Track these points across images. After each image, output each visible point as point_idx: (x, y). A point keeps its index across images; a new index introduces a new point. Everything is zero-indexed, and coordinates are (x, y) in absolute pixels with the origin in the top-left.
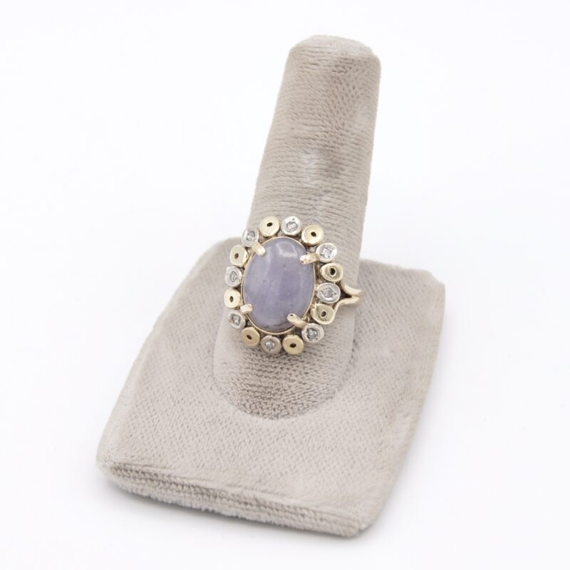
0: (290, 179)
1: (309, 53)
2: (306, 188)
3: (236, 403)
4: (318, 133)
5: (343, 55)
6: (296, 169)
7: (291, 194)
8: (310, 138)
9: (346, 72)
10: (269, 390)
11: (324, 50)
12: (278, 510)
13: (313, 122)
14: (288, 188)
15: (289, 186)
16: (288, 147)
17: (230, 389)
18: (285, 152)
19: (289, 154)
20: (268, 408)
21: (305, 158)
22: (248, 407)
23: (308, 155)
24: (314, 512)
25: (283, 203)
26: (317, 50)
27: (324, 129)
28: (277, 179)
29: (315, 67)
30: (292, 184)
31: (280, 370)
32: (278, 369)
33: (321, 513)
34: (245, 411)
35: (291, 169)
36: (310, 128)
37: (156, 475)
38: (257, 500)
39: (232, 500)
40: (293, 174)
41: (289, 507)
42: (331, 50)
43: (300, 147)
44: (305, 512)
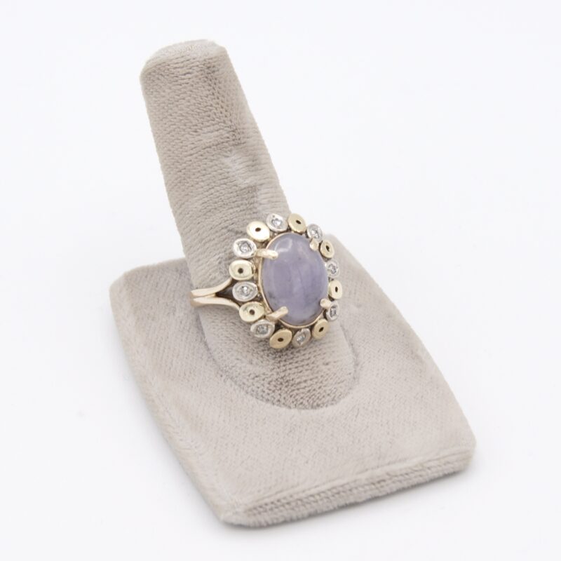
0: (224, 186)
1: (177, 65)
2: (245, 188)
3: (292, 405)
4: (228, 135)
5: (206, 56)
6: (226, 174)
7: (234, 200)
8: (223, 143)
9: (218, 70)
10: (316, 380)
11: (189, 57)
12: (407, 474)
13: (217, 127)
14: (229, 195)
15: (229, 193)
16: (206, 159)
17: (279, 397)
18: (206, 164)
19: (211, 164)
20: (324, 397)
21: (227, 161)
22: (307, 404)
23: (228, 159)
24: (438, 459)
25: (231, 211)
26: (182, 60)
27: (229, 129)
28: (212, 191)
29: (189, 76)
30: (230, 190)
31: (314, 359)
32: (313, 359)
33: (444, 457)
34: (307, 409)
35: (220, 177)
36: (216, 133)
37: (291, 496)
38: (388, 474)
39: (367, 485)
40: (226, 180)
41: (416, 466)
42: (195, 56)
43: (219, 154)
44: (431, 464)
